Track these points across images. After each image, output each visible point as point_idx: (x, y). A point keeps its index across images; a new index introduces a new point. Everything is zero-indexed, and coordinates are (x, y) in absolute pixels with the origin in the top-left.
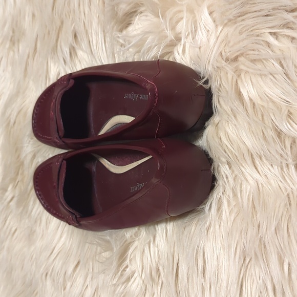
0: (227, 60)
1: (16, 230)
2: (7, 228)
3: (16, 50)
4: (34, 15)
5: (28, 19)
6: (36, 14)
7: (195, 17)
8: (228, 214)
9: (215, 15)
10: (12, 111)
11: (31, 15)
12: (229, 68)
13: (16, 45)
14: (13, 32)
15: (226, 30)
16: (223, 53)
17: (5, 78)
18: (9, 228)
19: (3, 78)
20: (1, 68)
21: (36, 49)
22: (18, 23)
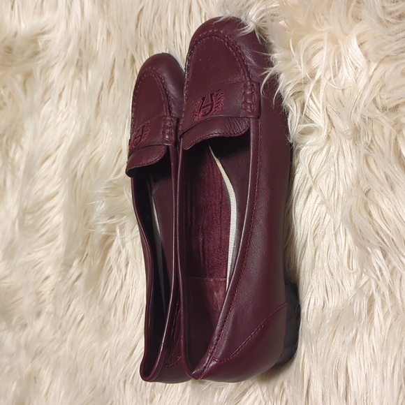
0: (384, 109)
1: (82, 318)
2: (71, 315)
3: (83, 79)
4: (109, 33)
5: (101, 36)
6: (113, 32)
7: (338, 48)
8: (382, 319)
9: (366, 47)
10: (79, 161)
11: (105, 32)
12: (386, 121)
13: (84, 72)
14: (80, 54)
15: (382, 68)
16: (378, 100)
17: (68, 115)
18: (74, 316)
19: (65, 116)
20: (63, 102)
21: (112, 78)
22: (87, 42)
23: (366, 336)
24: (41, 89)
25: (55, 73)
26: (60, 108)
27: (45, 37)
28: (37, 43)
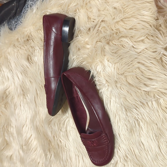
0: (121, 74)
4: (30, 82)
5: (28, 84)
6: (32, 81)
7: (103, 64)
8: (143, 125)
9: (110, 61)
10: (36, 122)
12: (122, 77)
15: (116, 65)
16: (119, 73)
17: (26, 110)
20: (22, 107)
21: (37, 94)
22: (24, 86)
23: (142, 131)
24: (13, 106)
25: (16, 99)
26: (22, 109)
27: (8, 90)
28: (6, 93)
